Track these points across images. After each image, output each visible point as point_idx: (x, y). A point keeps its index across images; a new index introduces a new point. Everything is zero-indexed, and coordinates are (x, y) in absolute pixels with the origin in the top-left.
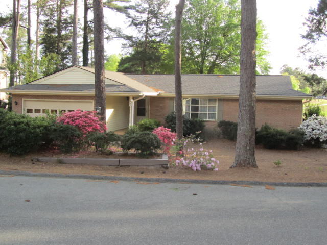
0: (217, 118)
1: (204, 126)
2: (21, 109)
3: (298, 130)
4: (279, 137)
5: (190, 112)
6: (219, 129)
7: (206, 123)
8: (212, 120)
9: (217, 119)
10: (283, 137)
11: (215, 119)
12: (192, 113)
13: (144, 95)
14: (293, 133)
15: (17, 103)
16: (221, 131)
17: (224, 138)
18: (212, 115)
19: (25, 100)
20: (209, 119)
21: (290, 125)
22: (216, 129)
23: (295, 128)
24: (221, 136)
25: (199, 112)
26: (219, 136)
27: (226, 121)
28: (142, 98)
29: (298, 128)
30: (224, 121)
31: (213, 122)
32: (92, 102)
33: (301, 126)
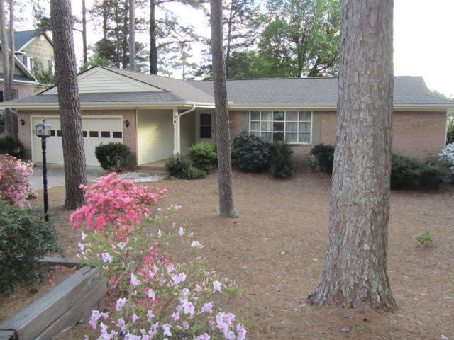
0: (311, 140)
1: (292, 152)
2: (30, 131)
3: (439, 157)
4: (411, 171)
5: (272, 132)
6: (313, 156)
7: (294, 149)
8: (304, 143)
9: (311, 142)
10: (417, 172)
11: (309, 141)
12: (274, 134)
13: (195, 106)
14: (433, 164)
15: (23, 123)
16: (317, 160)
17: (322, 171)
18: (305, 136)
19: (35, 118)
20: (300, 141)
21: (425, 151)
22: (309, 156)
23: (434, 155)
24: (318, 167)
25: (285, 132)
26: (313, 167)
27: (325, 144)
28: (191, 110)
29: (440, 154)
30: (322, 145)
31: (306, 146)
32: (120, 118)
33: (445, 153)
